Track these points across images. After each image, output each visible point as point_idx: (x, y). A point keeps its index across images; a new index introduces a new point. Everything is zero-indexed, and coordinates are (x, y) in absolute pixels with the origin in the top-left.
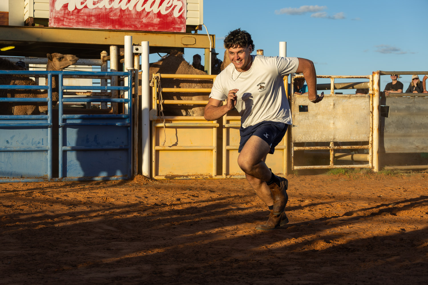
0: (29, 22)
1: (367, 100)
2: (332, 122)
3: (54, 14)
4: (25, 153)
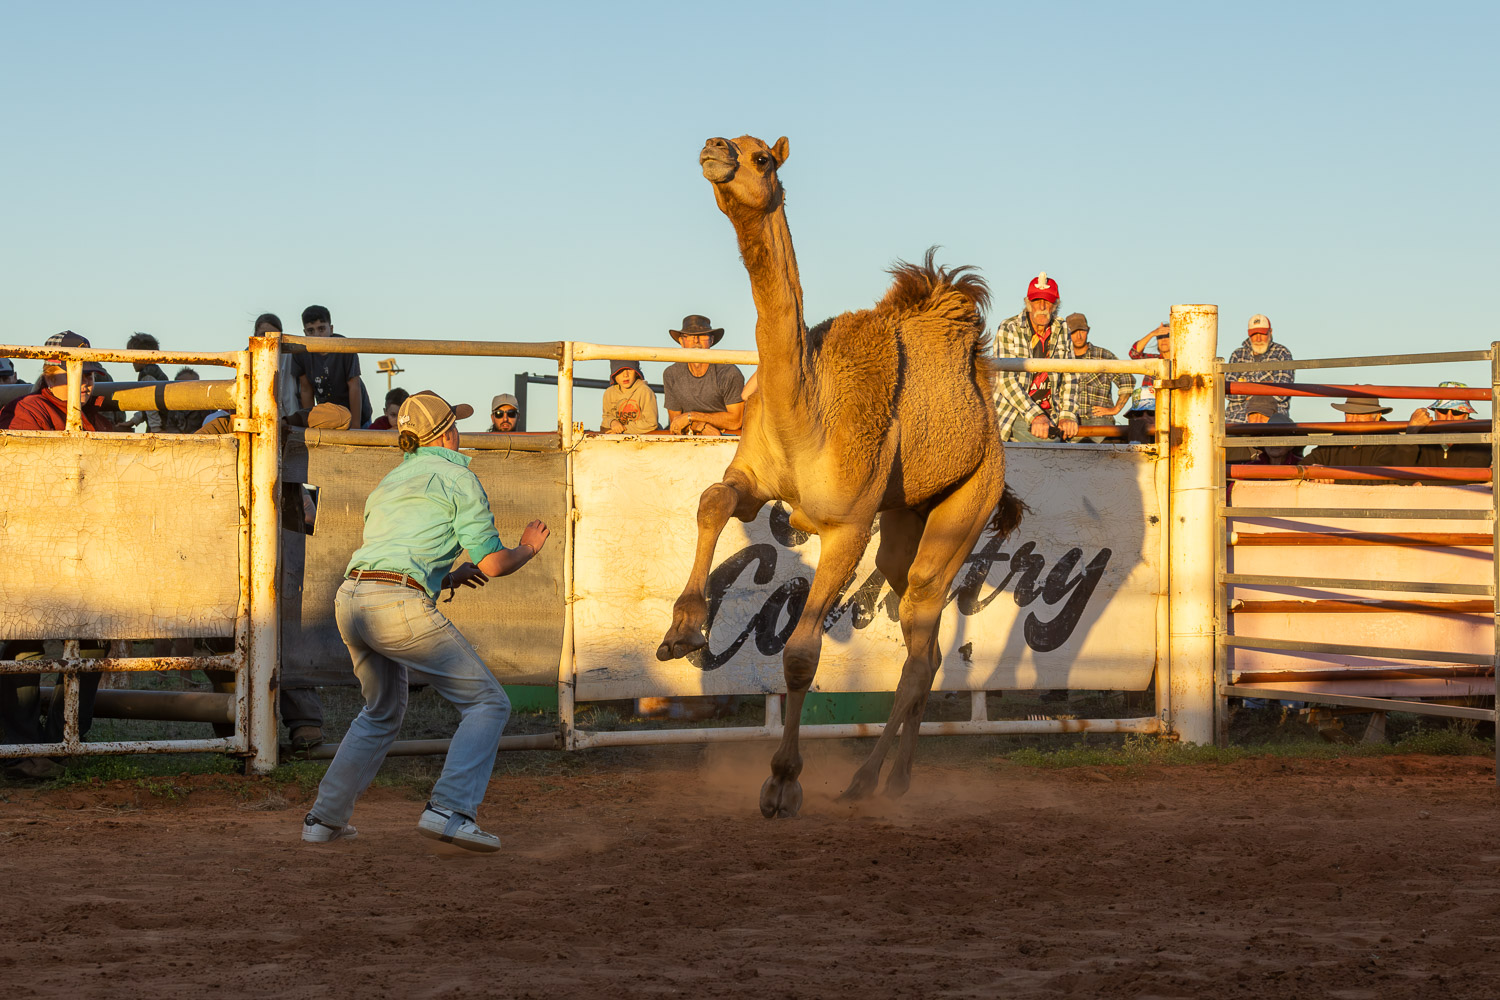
1: (228, 458)
2: (73, 552)
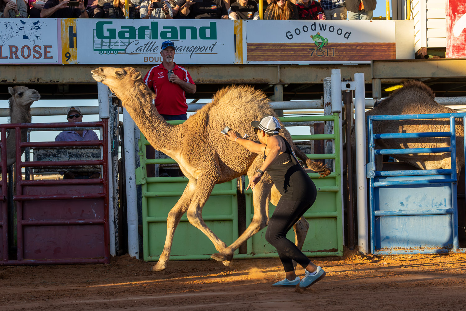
0: (422, 54)
3: (452, 42)
4: (424, 217)
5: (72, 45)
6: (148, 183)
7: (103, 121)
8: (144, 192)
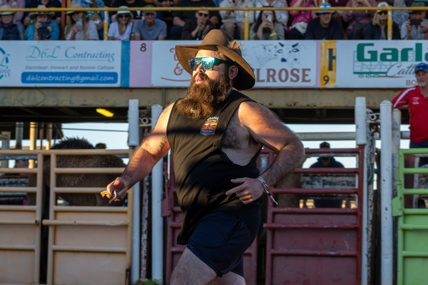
5: (331, 68)
6: (405, 215)
7: (359, 148)
8: (401, 224)
